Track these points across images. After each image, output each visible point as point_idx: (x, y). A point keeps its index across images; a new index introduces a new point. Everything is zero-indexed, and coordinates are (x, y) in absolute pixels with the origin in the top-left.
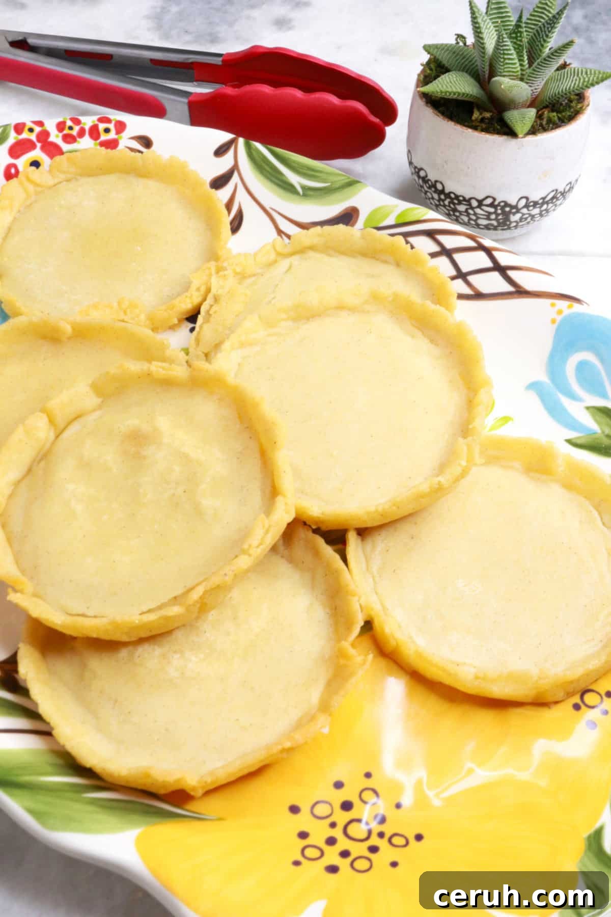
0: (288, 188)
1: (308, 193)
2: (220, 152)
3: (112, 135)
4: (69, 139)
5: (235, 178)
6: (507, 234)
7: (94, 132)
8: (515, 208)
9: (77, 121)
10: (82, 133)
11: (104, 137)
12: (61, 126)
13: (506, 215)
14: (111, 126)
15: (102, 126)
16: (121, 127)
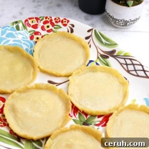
0: (102, 42)
1: (106, 45)
2: (89, 31)
3: (66, 23)
4: (56, 22)
5: (91, 38)
6: (126, 27)
7: (62, 22)
8: (128, 22)
9: (59, 18)
10: (59, 21)
11: (64, 23)
12: (55, 19)
13: (126, 23)
14: (66, 21)
15: (64, 20)
16: (68, 21)
